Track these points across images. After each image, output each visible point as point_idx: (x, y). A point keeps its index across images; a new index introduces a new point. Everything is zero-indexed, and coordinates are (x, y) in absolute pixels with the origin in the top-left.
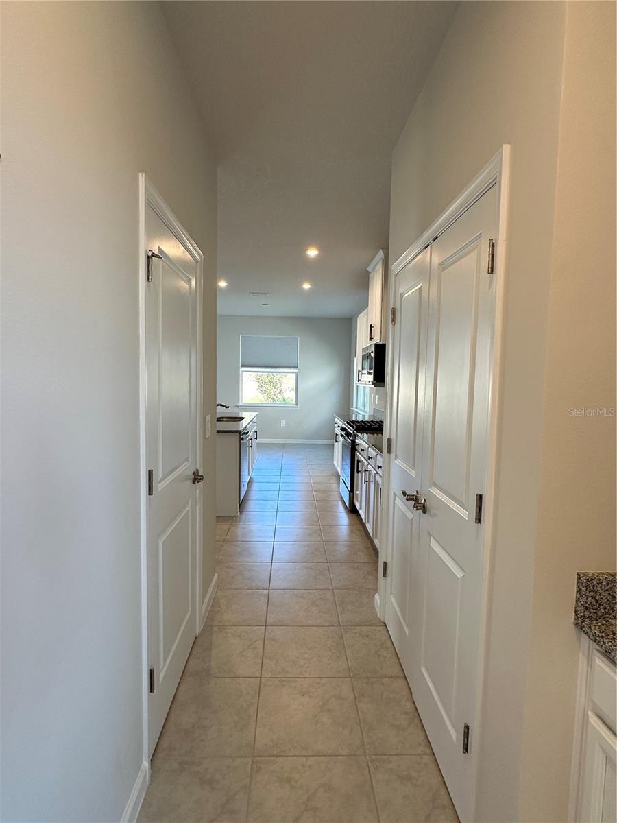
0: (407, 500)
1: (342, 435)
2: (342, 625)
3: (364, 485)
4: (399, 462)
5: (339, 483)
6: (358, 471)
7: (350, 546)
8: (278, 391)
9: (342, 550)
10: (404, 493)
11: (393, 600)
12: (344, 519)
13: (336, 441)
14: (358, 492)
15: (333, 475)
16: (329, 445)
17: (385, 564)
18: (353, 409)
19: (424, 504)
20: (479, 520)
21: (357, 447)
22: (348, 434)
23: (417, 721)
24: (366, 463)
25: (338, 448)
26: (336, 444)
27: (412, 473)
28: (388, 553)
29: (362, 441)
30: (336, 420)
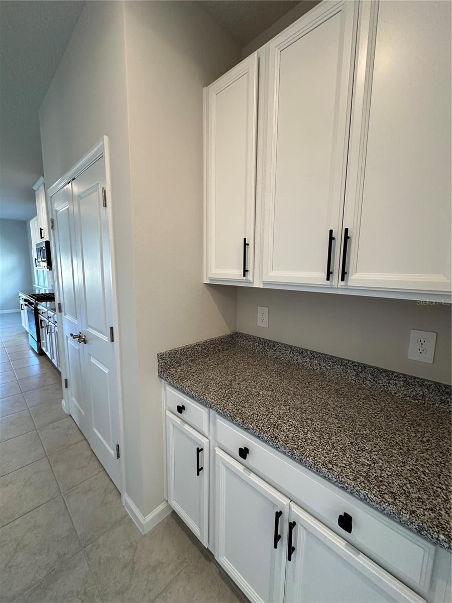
0: (74, 338)
1: (26, 305)
2: (37, 428)
3: (48, 335)
4: (68, 317)
5: (28, 338)
6: (42, 327)
7: (40, 377)
9: (35, 381)
10: (72, 335)
11: (74, 399)
12: (34, 361)
13: (22, 310)
14: (43, 341)
15: (23, 333)
16: (17, 313)
17: (66, 380)
18: (36, 286)
19: (84, 339)
20: (112, 340)
21: (39, 311)
22: (31, 304)
23: (94, 458)
24: (47, 321)
25: (24, 314)
26: (22, 312)
27: (76, 322)
28: (67, 373)
29: (42, 306)
30: (20, 295)
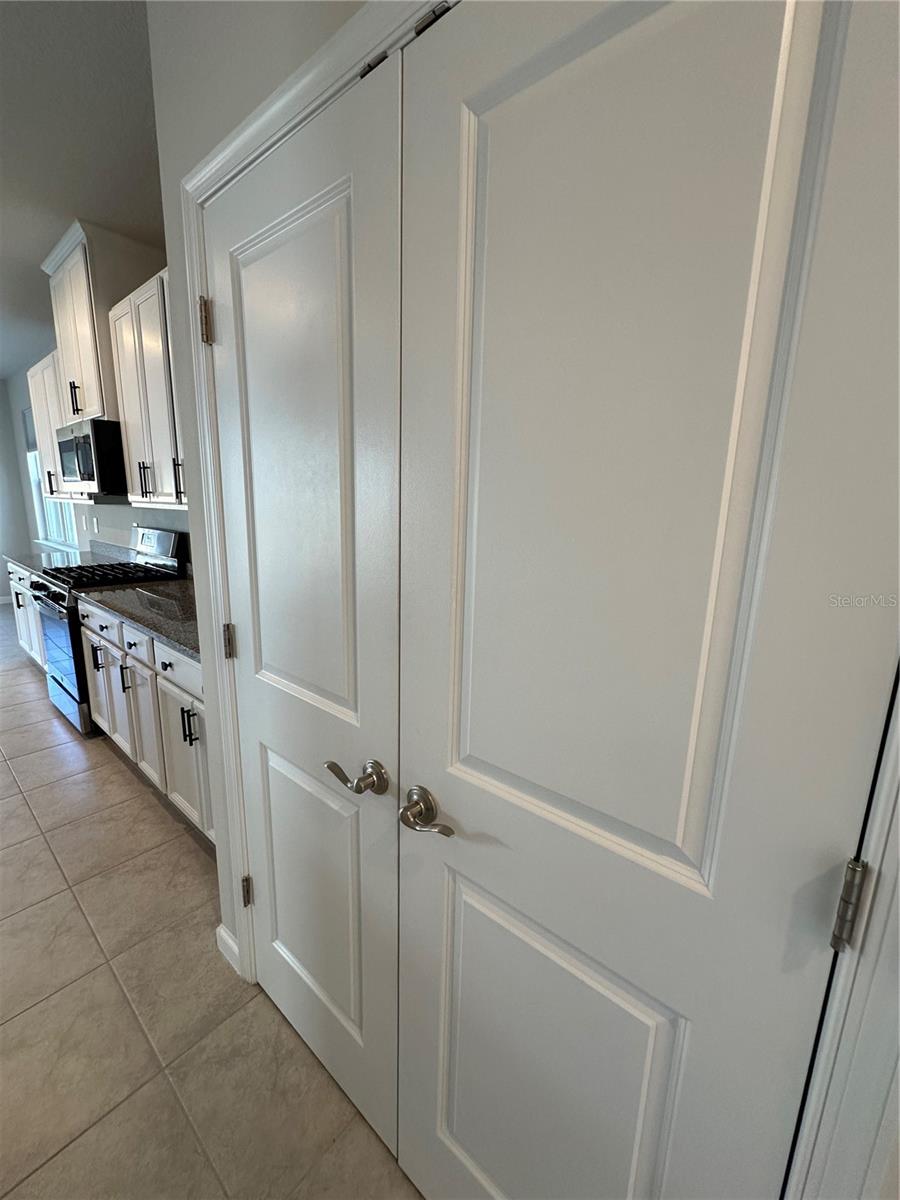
1: (36, 598)
2: (162, 1061)
5: (45, 685)
6: (97, 666)
13: (19, 606)
14: (102, 704)
17: (247, 881)
18: (40, 541)
21: (83, 620)
22: (57, 598)
25: (28, 618)
26: (19, 611)
29: (95, 607)
30: (11, 567)
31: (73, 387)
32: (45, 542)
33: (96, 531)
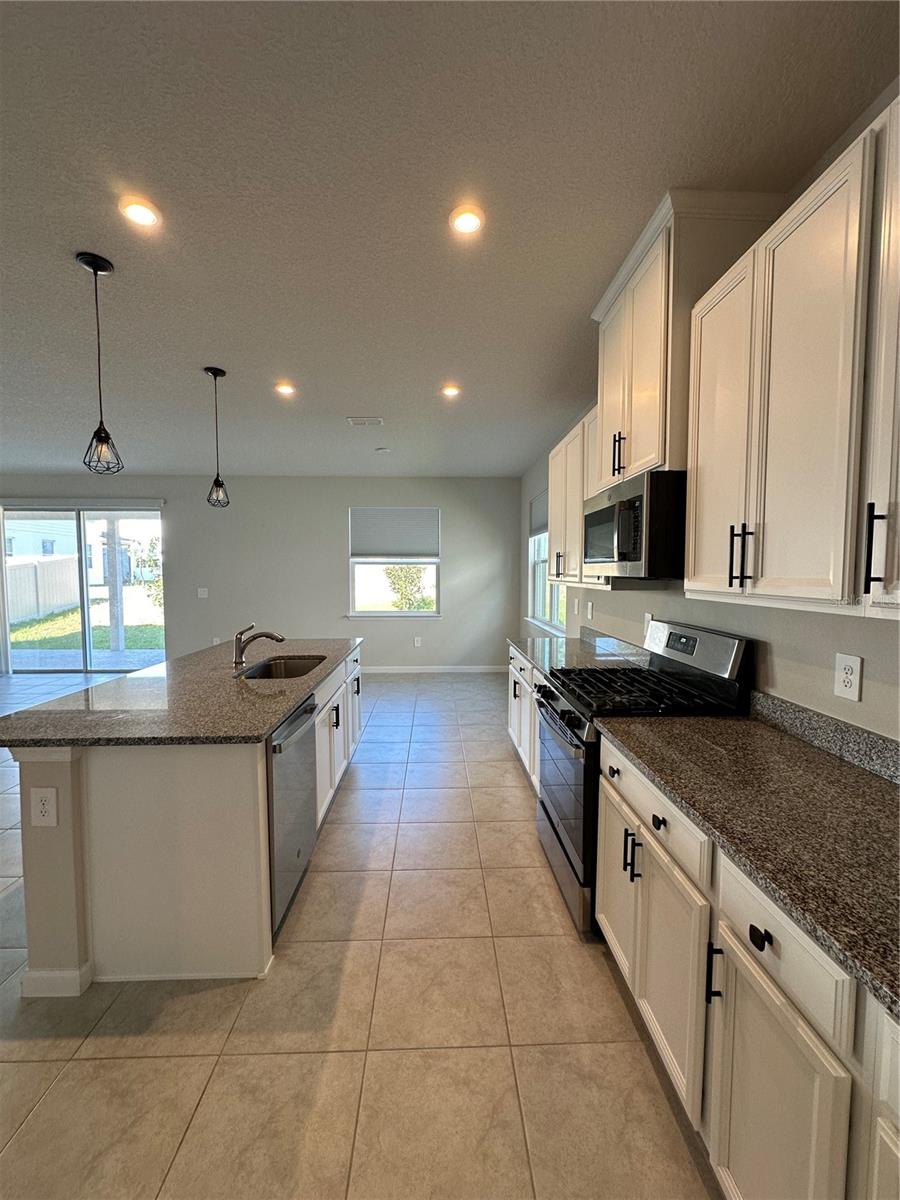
8: (416, 589)
18: (528, 618)
30: (513, 652)
31: (618, 440)
32: (532, 621)
33: (590, 617)
